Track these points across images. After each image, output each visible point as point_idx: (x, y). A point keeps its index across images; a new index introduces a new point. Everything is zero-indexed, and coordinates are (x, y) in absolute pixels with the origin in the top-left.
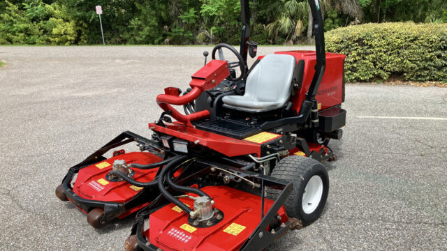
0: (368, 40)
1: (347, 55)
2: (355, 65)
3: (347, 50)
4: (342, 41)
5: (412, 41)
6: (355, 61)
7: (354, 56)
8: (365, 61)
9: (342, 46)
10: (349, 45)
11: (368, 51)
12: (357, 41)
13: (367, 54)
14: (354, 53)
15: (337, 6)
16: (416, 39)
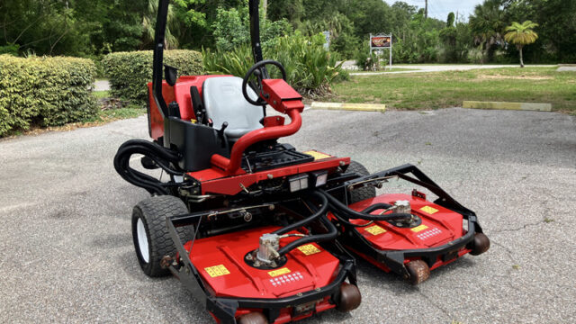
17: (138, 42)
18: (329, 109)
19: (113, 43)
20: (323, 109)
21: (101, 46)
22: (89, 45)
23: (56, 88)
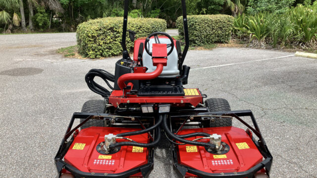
0: (116, 28)
1: (105, 38)
2: (110, 45)
3: (104, 35)
4: (100, 29)
5: (139, 28)
6: (110, 42)
7: (109, 39)
8: (116, 42)
9: (101, 32)
10: (105, 32)
11: (117, 35)
12: (109, 29)
13: (116, 37)
14: (109, 37)
15: (43, 3)
16: (141, 27)
17: (221, 8)
18: (308, 57)
19: (207, 9)
20: (304, 57)
21: (201, 10)
22: (195, 9)
23: (144, 34)
